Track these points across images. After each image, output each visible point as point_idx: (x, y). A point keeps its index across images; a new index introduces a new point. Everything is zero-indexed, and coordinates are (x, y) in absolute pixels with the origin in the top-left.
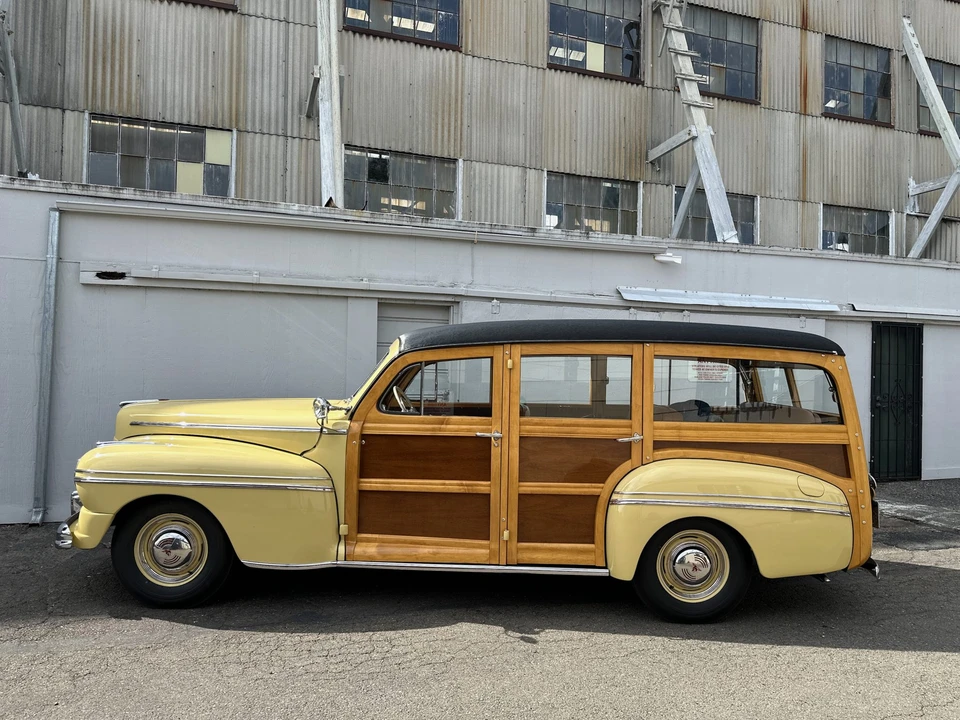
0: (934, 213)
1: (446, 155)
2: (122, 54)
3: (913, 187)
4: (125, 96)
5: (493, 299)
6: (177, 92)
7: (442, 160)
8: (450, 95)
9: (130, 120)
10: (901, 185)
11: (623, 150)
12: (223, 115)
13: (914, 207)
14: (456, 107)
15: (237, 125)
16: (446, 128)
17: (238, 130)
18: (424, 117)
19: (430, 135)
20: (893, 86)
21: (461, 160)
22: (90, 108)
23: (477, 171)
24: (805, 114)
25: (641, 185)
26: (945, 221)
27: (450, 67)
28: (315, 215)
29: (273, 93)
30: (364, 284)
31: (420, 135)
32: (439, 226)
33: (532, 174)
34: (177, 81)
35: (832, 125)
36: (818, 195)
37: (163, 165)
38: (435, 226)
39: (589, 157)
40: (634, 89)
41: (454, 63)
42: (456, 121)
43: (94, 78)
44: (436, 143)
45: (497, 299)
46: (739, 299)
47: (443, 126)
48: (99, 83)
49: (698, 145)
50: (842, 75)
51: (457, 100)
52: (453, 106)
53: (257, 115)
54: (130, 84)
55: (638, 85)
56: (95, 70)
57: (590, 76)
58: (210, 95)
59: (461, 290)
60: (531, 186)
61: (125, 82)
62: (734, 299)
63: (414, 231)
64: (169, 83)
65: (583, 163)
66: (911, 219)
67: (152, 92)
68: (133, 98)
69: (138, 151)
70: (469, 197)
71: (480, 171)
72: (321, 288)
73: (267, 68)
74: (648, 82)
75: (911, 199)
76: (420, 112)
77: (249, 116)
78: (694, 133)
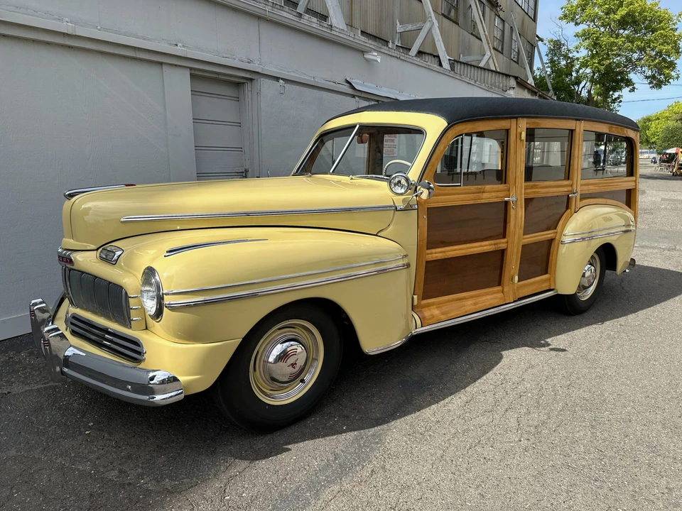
0: (414, 46)
26: (421, 52)
30: (179, 51)
45: (282, 79)
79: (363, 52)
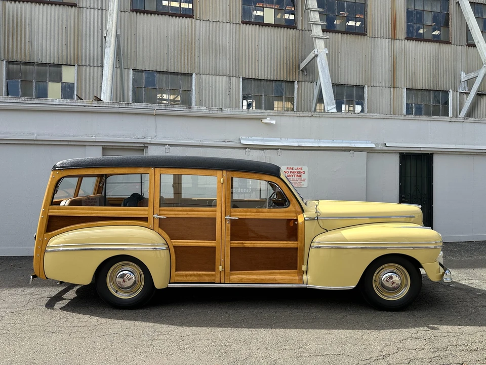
0: (472, 90)
1: (186, 72)
2: (21, 31)
3: (464, 77)
4: (23, 51)
5: (166, 145)
6: (48, 48)
7: (184, 74)
8: (188, 40)
9: (25, 63)
10: (456, 76)
11: (285, 65)
12: (70, 58)
13: (465, 87)
14: (192, 47)
15: (77, 62)
16: (186, 58)
17: (78, 65)
18: (174, 53)
19: (178, 62)
20: (450, 20)
21: (194, 74)
22: (6, 58)
23: (204, 79)
24: (395, 39)
25: (296, 83)
26: (480, 95)
27: (188, 27)
28: (68, 104)
29: (96, 45)
30: (93, 138)
31: (172, 63)
32: (135, 107)
33: (234, 80)
34: (48, 42)
35: (411, 44)
36: (403, 83)
37: (42, 84)
38: (133, 107)
39: (266, 70)
40: (292, 32)
41: (190, 24)
42: (191, 54)
43: (8, 44)
44: (181, 65)
45: (168, 144)
46: (312, 142)
47: (184, 57)
48: (11, 46)
49: (318, 59)
50: (418, 16)
51: (192, 43)
52: (190, 46)
53: (88, 57)
54: (25, 46)
55: (293, 29)
56: (8, 40)
57: (266, 26)
58: (64, 48)
59: (148, 140)
60: (234, 86)
61: (23, 45)
62: (310, 142)
63: (120, 110)
64: (44, 44)
65: (263, 72)
66: (462, 94)
67: (36, 49)
68: (27, 52)
69: (30, 78)
70: (199, 93)
71: (205, 80)
72: (70, 141)
73: (92, 33)
74: (300, 27)
75: (463, 83)
76: (172, 50)
77: (84, 58)
78: (316, 53)
79: (261, 119)
